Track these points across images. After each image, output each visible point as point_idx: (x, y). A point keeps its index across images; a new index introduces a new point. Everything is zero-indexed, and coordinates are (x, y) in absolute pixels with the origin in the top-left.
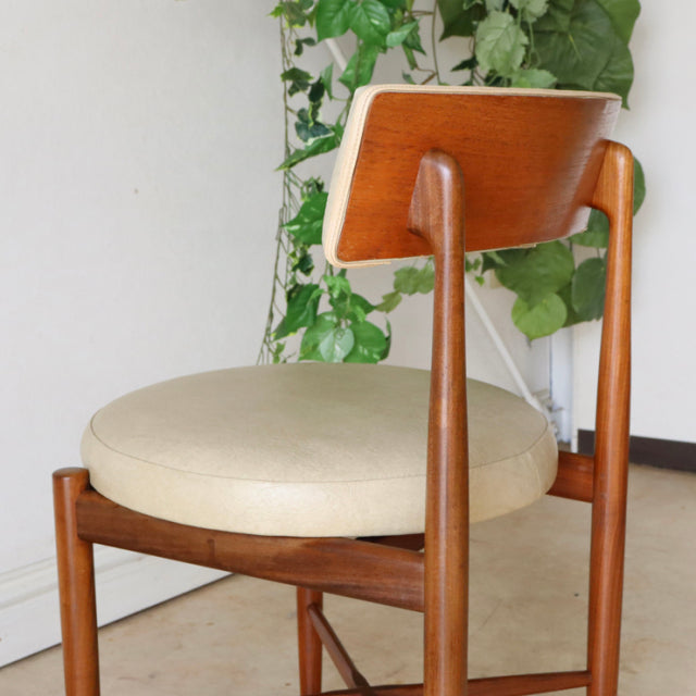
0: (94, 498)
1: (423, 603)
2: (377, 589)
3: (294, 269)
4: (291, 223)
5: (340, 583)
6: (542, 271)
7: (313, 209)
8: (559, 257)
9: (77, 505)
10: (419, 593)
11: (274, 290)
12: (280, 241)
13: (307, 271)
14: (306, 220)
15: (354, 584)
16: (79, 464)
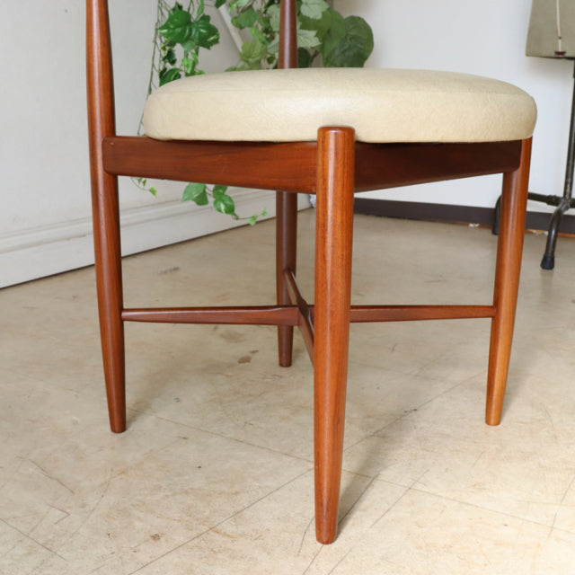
3: (164, 59)
4: (162, 28)
7: (176, 20)
11: (152, 74)
12: (156, 43)
13: (173, 62)
14: (172, 27)
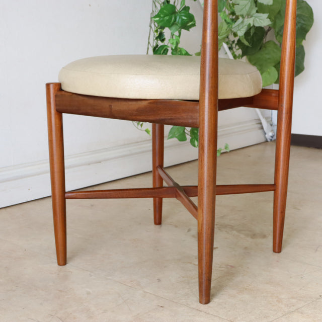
0: (63, 93)
1: (198, 123)
2: (179, 119)
3: (156, 38)
4: (156, 17)
5: (164, 118)
6: (267, 56)
7: (165, 11)
8: (275, 50)
9: (56, 96)
10: (196, 119)
11: (148, 49)
12: (151, 27)
13: (163, 40)
14: (162, 16)
15: (169, 118)
16: (57, 81)
